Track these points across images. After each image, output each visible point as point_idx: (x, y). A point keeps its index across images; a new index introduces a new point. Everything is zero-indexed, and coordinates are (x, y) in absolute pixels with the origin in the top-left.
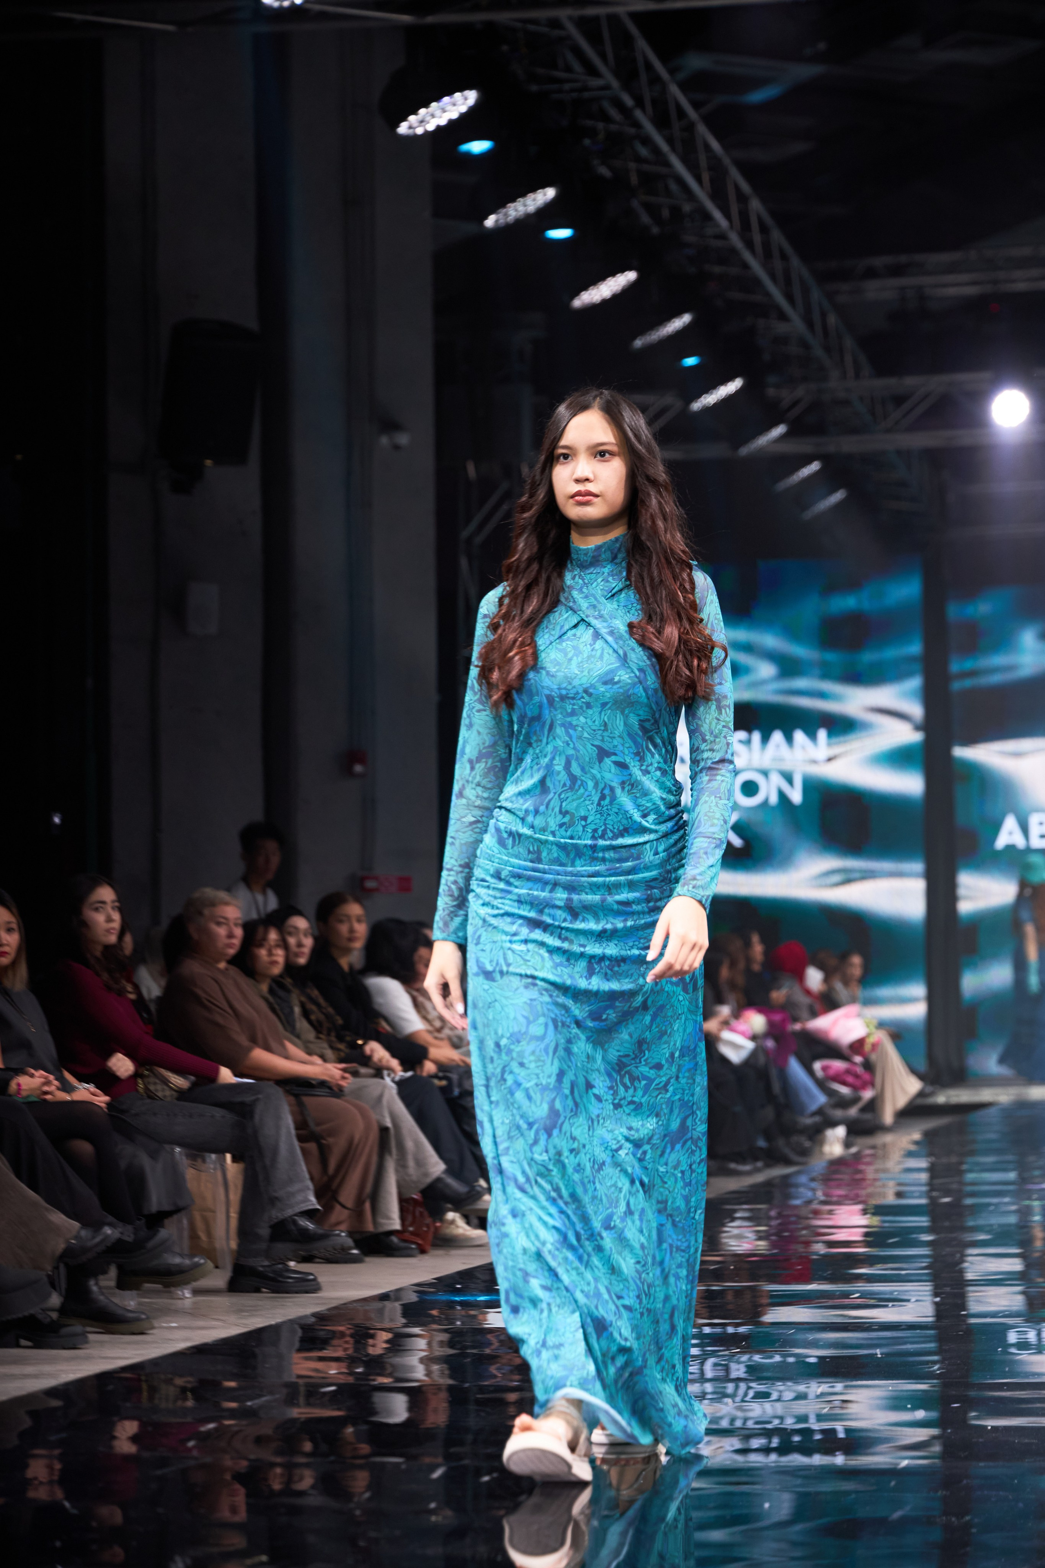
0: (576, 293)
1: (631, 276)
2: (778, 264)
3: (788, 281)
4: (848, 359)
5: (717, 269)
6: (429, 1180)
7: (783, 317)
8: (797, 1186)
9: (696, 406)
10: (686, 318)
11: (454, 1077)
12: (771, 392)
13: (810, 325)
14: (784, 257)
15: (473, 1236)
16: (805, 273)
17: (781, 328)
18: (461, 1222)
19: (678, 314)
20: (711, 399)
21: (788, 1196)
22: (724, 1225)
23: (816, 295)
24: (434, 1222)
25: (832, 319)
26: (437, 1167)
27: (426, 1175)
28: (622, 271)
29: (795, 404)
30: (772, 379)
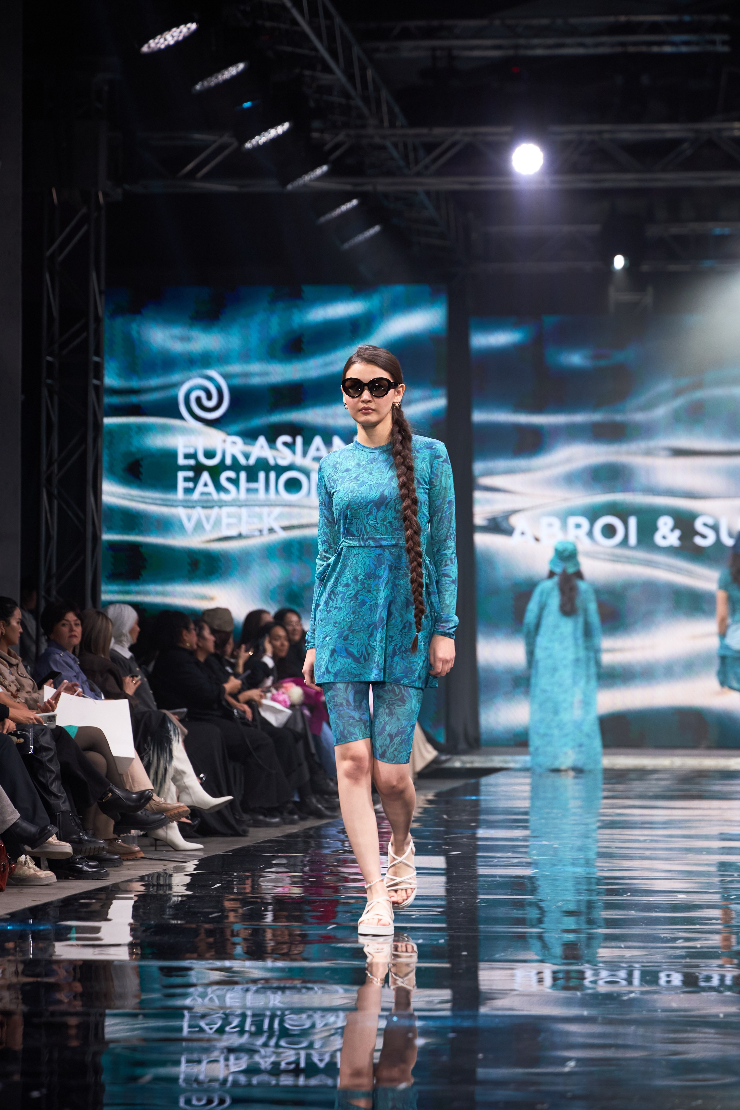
0: (146, 41)
1: (193, 26)
2: (323, 23)
3: (332, 38)
4: (385, 109)
5: (268, 24)
6: (6, 827)
7: (326, 69)
8: (326, 837)
9: (248, 145)
10: (241, 66)
11: (30, 735)
12: (316, 135)
13: (351, 78)
14: (328, 15)
15: (43, 876)
16: (346, 30)
17: (325, 78)
18: (31, 864)
19: (234, 63)
20: (262, 139)
21: (320, 846)
22: (262, 870)
23: (356, 50)
24: (10, 864)
25: (370, 73)
26: (13, 816)
27: (4, 822)
28: (185, 23)
29: (337, 146)
30: (316, 124)
